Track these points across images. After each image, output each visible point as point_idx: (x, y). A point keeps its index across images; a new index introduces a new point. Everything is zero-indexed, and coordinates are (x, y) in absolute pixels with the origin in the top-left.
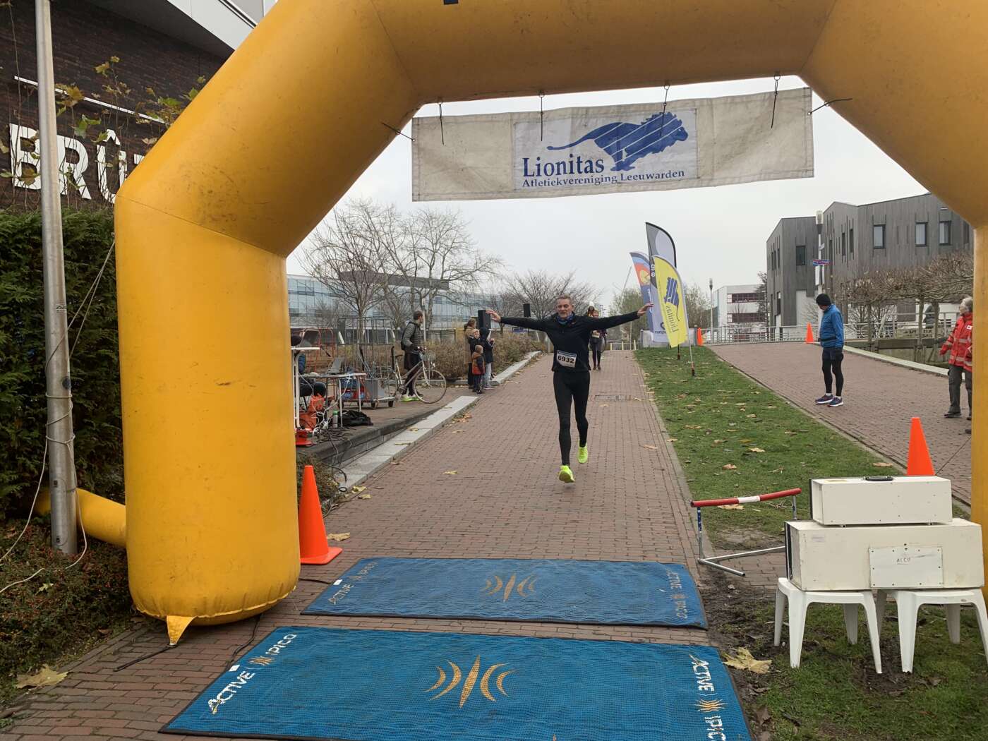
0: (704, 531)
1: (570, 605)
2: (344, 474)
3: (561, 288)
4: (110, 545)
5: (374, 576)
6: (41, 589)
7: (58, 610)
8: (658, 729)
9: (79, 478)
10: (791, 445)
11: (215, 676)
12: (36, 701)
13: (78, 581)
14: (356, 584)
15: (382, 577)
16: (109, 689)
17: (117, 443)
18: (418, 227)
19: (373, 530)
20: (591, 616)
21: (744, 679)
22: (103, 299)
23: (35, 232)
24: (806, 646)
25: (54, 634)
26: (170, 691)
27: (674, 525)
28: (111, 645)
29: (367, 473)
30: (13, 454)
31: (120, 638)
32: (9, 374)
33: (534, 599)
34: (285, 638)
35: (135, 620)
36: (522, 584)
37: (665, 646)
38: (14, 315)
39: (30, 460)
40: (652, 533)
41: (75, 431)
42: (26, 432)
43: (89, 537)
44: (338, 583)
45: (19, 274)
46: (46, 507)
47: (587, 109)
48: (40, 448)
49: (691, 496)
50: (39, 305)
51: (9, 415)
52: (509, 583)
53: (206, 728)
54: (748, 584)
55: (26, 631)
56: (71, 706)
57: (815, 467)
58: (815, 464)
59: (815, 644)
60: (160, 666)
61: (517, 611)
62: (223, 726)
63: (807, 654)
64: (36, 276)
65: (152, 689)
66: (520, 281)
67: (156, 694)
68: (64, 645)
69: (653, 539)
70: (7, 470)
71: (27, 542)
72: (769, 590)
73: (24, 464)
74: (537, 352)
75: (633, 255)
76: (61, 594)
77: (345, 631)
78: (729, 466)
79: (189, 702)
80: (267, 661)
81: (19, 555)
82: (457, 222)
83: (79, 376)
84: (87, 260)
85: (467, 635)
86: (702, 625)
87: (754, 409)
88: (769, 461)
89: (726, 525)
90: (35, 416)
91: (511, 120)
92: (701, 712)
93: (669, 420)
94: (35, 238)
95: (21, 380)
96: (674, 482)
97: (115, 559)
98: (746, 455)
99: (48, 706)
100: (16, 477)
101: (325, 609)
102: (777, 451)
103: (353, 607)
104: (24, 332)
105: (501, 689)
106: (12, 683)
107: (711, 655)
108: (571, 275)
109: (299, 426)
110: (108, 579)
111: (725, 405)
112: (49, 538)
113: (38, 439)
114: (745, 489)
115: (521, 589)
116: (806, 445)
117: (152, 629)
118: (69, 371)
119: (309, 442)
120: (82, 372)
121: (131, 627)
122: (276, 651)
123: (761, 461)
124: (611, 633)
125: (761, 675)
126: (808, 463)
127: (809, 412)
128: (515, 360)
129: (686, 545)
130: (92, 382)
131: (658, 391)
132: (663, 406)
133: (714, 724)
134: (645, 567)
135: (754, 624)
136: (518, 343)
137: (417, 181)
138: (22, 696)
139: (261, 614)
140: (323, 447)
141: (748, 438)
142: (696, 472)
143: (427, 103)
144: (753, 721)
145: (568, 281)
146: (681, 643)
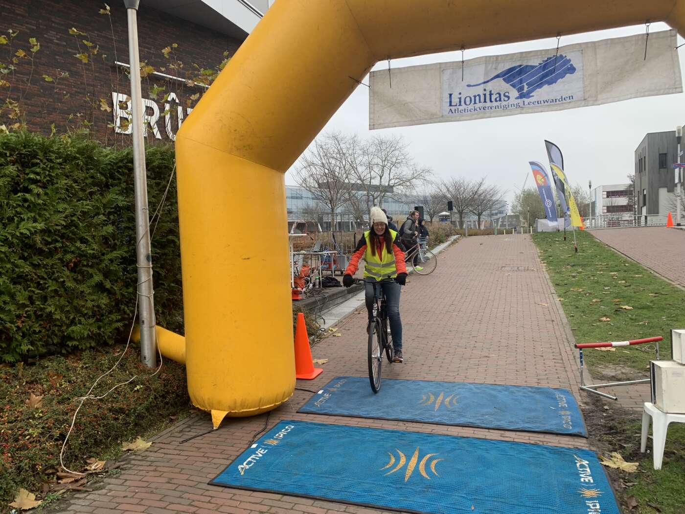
0: (585, 366)
1: (483, 415)
2: (324, 320)
3: (476, 189)
4: (176, 362)
5: (344, 389)
6: (136, 389)
7: (146, 402)
8: (549, 507)
9: (157, 318)
10: (654, 304)
11: (242, 450)
12: (134, 460)
13: (157, 385)
14: (333, 393)
15: (351, 390)
16: (177, 454)
17: (180, 297)
18: (372, 149)
19: (343, 357)
20: (499, 423)
21: (617, 475)
22: (170, 203)
23: (129, 160)
24: (666, 454)
25: (143, 418)
26: (214, 458)
27: (561, 361)
28: (178, 427)
29: (339, 319)
30: (118, 303)
31: (183, 422)
32: (115, 252)
33: (457, 410)
34: (287, 428)
35: (192, 411)
36: (448, 399)
37: (555, 448)
38: (118, 215)
39: (128, 307)
40: (545, 367)
41: (154, 289)
42: (124, 288)
43: (164, 357)
44: (320, 392)
45: (120, 188)
46: (137, 337)
47: (497, 57)
48: (133, 299)
49: (574, 340)
50: (131, 208)
51: (116, 278)
52: (439, 398)
53: (238, 484)
54: (619, 406)
55: (127, 415)
56: (155, 464)
57: (675, 321)
58: (675, 319)
59: (674, 453)
60: (208, 442)
61: (446, 418)
62: (248, 483)
63: (668, 460)
64: (130, 190)
65: (203, 456)
66: (445, 185)
67: (206, 460)
68: (150, 425)
69: (545, 371)
70: (116, 312)
71: (127, 359)
72: (637, 411)
73: (124, 309)
74: (457, 236)
75: (532, 163)
76: (147, 392)
77: (325, 425)
78: (604, 319)
79: (226, 466)
80: (275, 443)
81: (122, 366)
82: (400, 145)
83: (156, 253)
84: (160, 178)
85: (409, 433)
86: (583, 434)
87: (624, 277)
88: (636, 316)
89: (602, 362)
90: (131, 279)
91: (440, 68)
92: (583, 497)
93: (557, 285)
94: (130, 165)
95: (122, 256)
96: (562, 330)
97: (179, 371)
98: (617, 311)
99: (141, 463)
100: (120, 317)
101: (313, 409)
102: (643, 308)
103: (331, 409)
104: (123, 226)
105: (433, 471)
106: (120, 447)
107: (591, 456)
108: (483, 180)
109: (293, 286)
110: (175, 384)
111: (601, 274)
112: (139, 357)
113: (132, 293)
114: (617, 336)
115: (448, 403)
116: (666, 304)
117: (202, 417)
118: (150, 250)
119: (300, 297)
120: (158, 251)
121: (189, 416)
122: (281, 436)
123: (630, 316)
124: (513, 436)
125: (630, 474)
126: (668, 317)
127: (669, 279)
128: (441, 242)
129: (570, 375)
130: (164, 257)
131: (549, 263)
132: (553, 275)
133: (593, 506)
134: (539, 391)
135: (624, 436)
136: (444, 229)
137: (372, 116)
138: (125, 456)
139: (270, 411)
140: (309, 301)
141: (619, 298)
142: (578, 323)
143: (380, 61)
144: (623, 507)
145: (480, 185)
146: (566, 446)
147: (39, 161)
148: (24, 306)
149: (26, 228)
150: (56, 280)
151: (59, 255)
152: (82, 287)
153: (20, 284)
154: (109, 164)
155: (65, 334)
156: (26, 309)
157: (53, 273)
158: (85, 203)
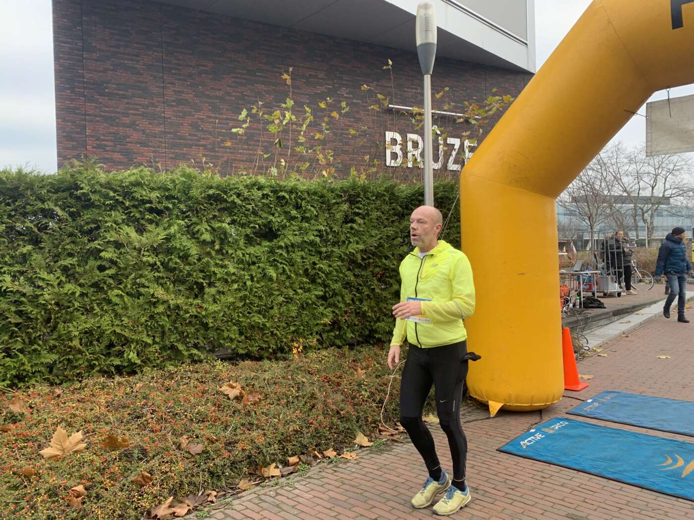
2: (587, 339)
5: (615, 401)
14: (603, 404)
26: (496, 436)
29: (604, 340)
34: (561, 423)
35: (469, 402)
44: (589, 401)
60: (488, 425)
65: (486, 434)
67: (489, 436)
79: (507, 443)
80: (551, 431)
94: (420, 197)
101: (582, 413)
103: (601, 415)
121: (467, 405)
122: (556, 428)
137: (650, 143)
143: (657, 91)
147: (361, 199)
148: (349, 305)
149: (353, 248)
150: (369, 287)
151: (371, 269)
152: (385, 294)
153: (347, 288)
154: (405, 198)
155: (374, 328)
156: (351, 307)
157: (367, 282)
158: (389, 229)
